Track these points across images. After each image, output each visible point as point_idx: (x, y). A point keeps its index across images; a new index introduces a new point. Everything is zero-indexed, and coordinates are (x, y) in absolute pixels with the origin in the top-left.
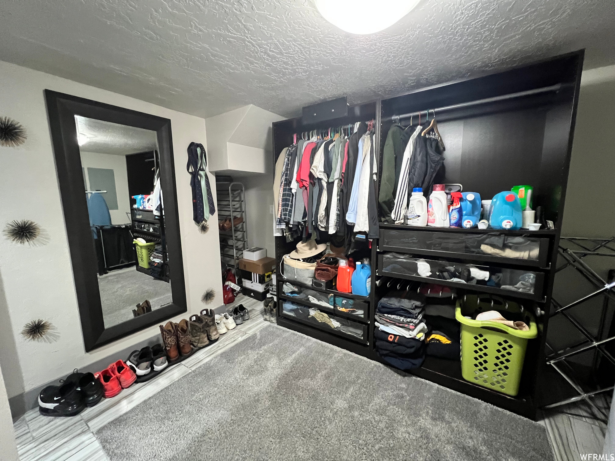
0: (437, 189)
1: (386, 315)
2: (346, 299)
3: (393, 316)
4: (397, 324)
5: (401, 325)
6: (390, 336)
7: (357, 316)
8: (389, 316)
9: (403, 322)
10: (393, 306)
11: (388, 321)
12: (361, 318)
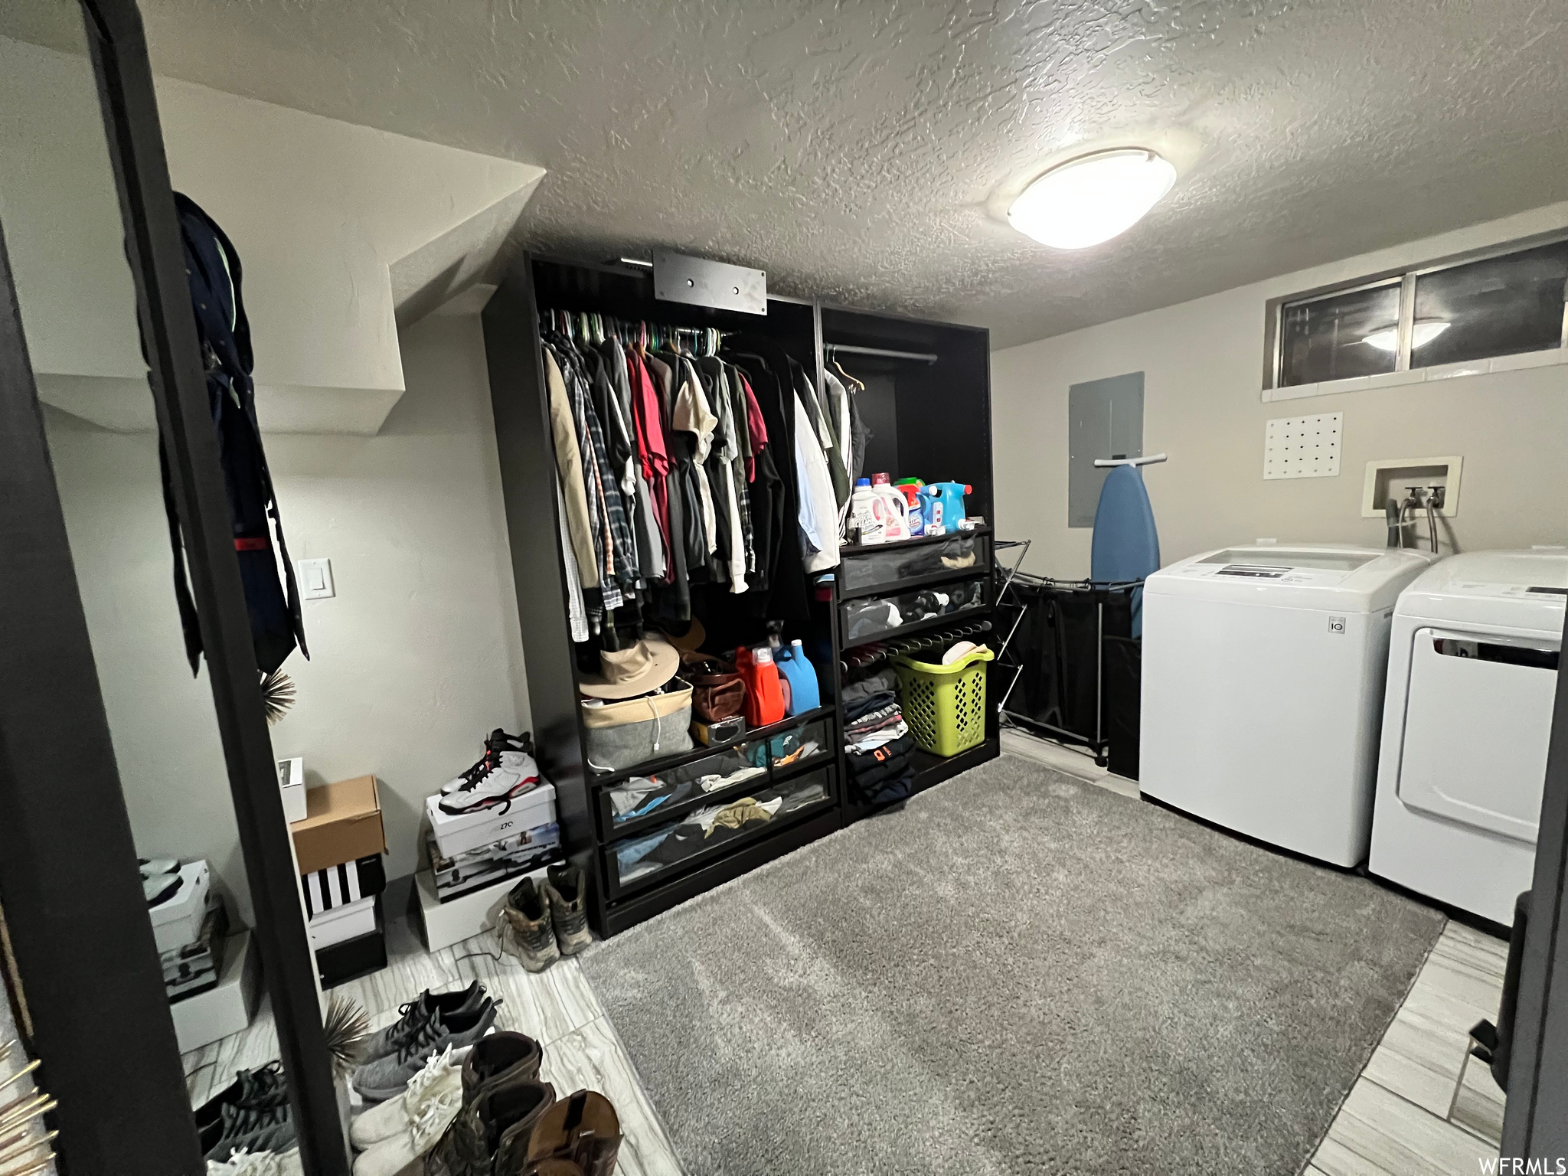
0: (879, 480)
1: (855, 723)
2: (788, 732)
3: (865, 718)
4: (878, 726)
5: (883, 724)
6: (875, 753)
7: (809, 758)
8: (860, 721)
9: (884, 718)
10: (860, 700)
11: (863, 730)
12: (816, 756)
